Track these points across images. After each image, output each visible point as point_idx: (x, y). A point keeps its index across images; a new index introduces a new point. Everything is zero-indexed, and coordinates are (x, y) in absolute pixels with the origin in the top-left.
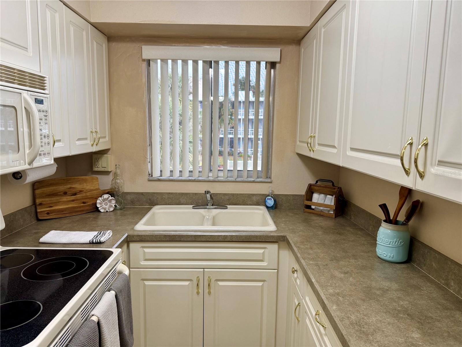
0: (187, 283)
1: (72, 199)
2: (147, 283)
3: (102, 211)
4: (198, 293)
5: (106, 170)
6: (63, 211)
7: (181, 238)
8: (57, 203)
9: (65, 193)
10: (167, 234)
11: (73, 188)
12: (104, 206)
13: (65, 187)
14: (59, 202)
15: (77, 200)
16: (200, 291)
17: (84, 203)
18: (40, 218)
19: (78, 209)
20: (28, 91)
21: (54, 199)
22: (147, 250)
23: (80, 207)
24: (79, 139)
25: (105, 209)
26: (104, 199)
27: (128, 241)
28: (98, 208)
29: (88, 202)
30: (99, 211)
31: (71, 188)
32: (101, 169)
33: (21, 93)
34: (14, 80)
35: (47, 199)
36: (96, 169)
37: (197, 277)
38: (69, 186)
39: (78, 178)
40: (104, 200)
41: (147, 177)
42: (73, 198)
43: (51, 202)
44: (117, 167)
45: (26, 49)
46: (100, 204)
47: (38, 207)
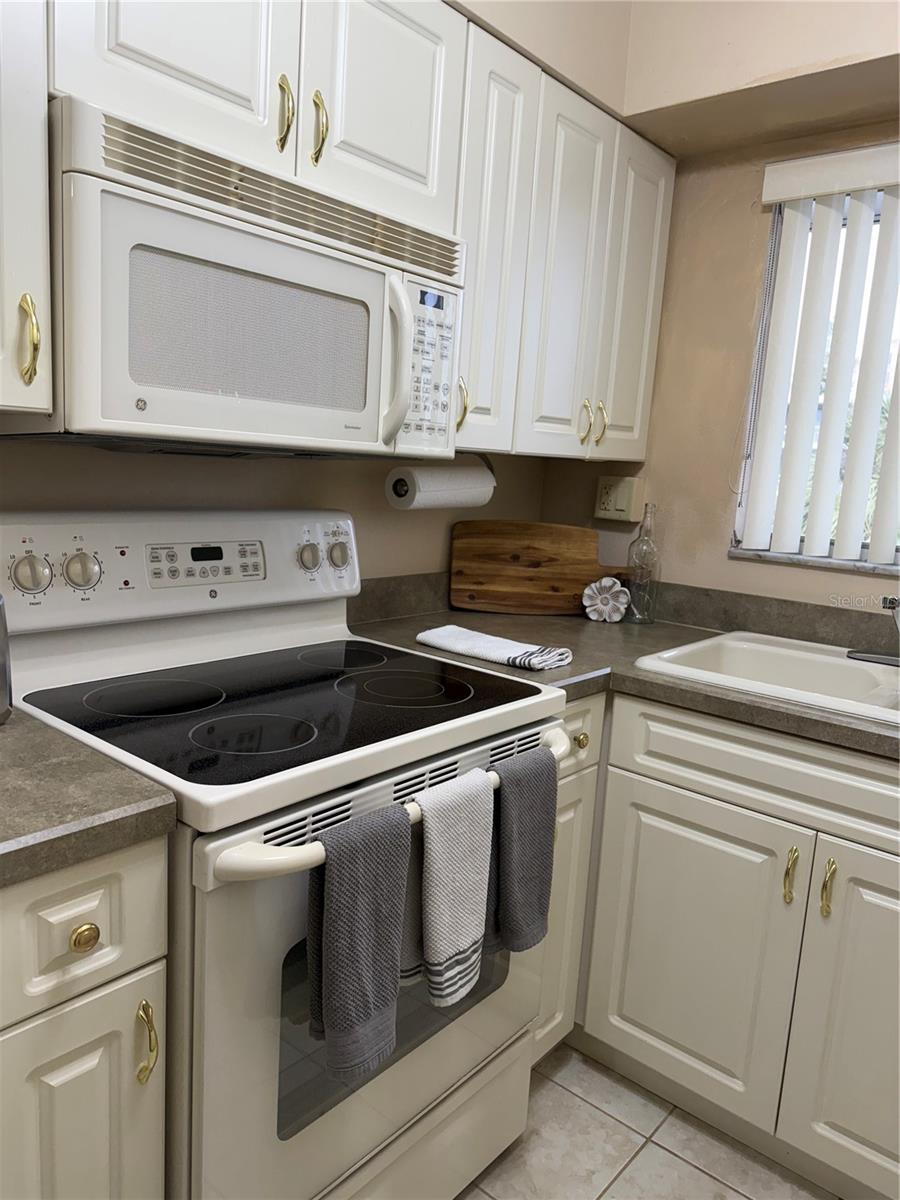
0: (758, 858)
1: (528, 575)
2: (646, 818)
3: (593, 616)
4: (788, 900)
5: (623, 517)
6: (504, 599)
7: (755, 714)
8: (493, 578)
9: (516, 558)
10: (715, 695)
11: (535, 548)
12: (600, 606)
13: (518, 543)
14: (500, 576)
15: (539, 579)
16: (794, 894)
17: (555, 589)
18: (454, 604)
19: (540, 602)
20: (403, 270)
21: (490, 567)
22: (655, 727)
23: (545, 597)
24: (543, 419)
25: (600, 613)
26: (601, 588)
27: (611, 690)
28: (585, 607)
29: (563, 590)
30: (586, 617)
31: (529, 548)
32: (612, 515)
33: (384, 274)
34: (373, 241)
35: (474, 565)
36: (601, 514)
37: (791, 851)
38: (526, 543)
39: (551, 528)
40: (602, 590)
41: (727, 547)
42: (531, 572)
43: (480, 572)
44: (649, 510)
45: (422, 178)
46: (591, 598)
47: (453, 578)
